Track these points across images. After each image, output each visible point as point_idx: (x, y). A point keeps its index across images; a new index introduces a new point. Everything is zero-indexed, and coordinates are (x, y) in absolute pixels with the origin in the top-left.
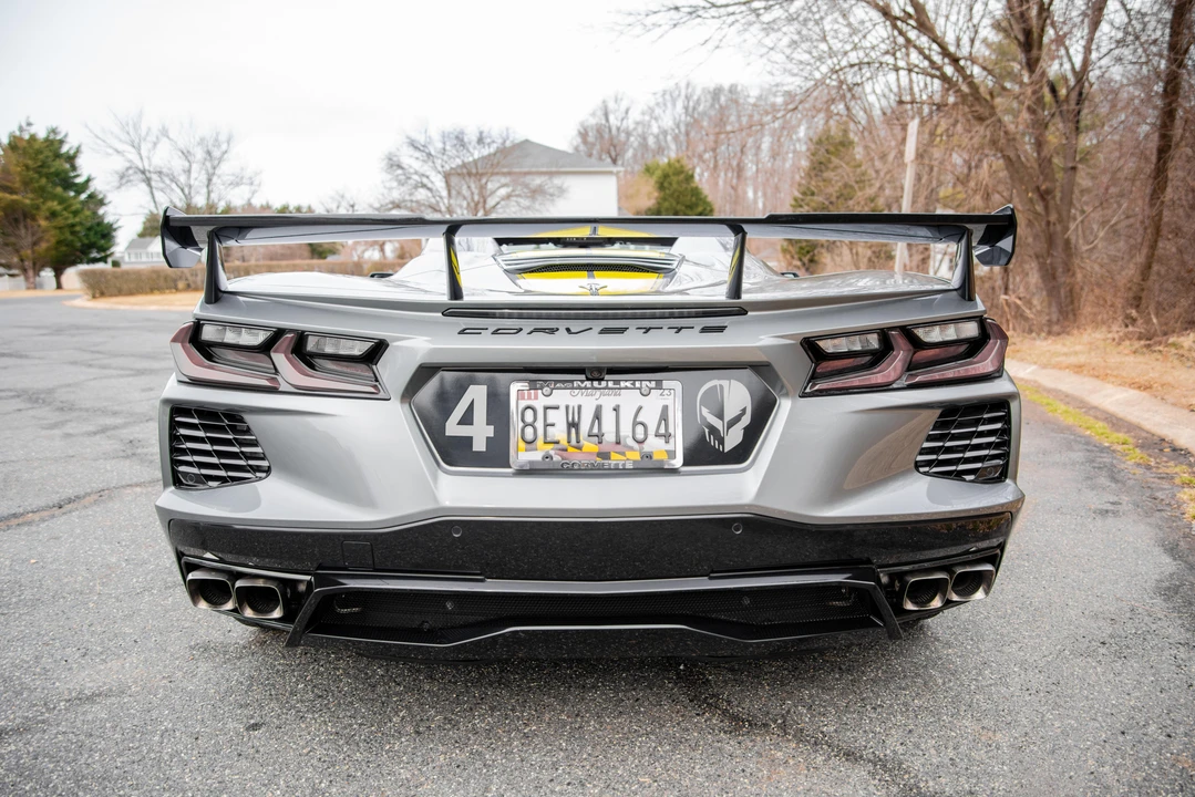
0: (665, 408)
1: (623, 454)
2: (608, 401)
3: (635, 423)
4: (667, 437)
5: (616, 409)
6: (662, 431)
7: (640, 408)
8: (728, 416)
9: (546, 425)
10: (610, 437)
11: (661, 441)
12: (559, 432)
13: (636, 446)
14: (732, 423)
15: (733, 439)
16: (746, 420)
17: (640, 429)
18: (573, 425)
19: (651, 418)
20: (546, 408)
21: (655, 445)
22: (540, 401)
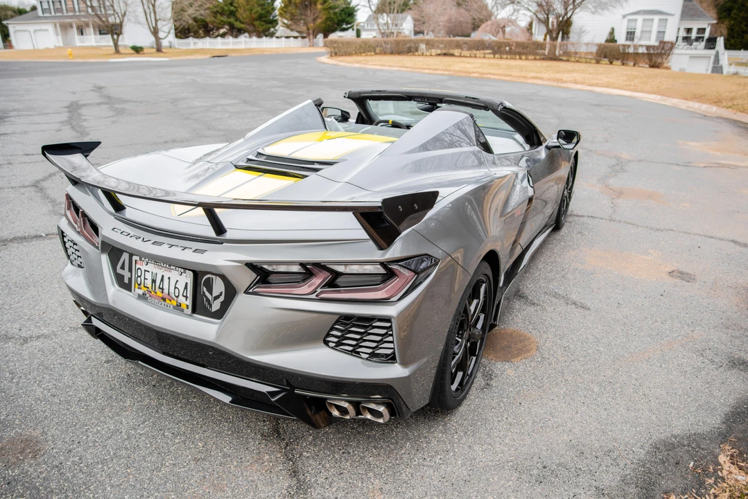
0: (187, 284)
1: (171, 301)
2: (167, 274)
3: (175, 288)
4: (186, 297)
5: (169, 278)
6: (185, 295)
7: (177, 281)
8: (214, 295)
9: (145, 279)
10: (166, 291)
11: (184, 299)
12: (149, 283)
13: (175, 298)
14: (216, 298)
15: (216, 306)
16: (222, 298)
17: (177, 290)
18: (154, 281)
19: (181, 286)
20: (145, 271)
21: (182, 299)
22: (144, 267)
